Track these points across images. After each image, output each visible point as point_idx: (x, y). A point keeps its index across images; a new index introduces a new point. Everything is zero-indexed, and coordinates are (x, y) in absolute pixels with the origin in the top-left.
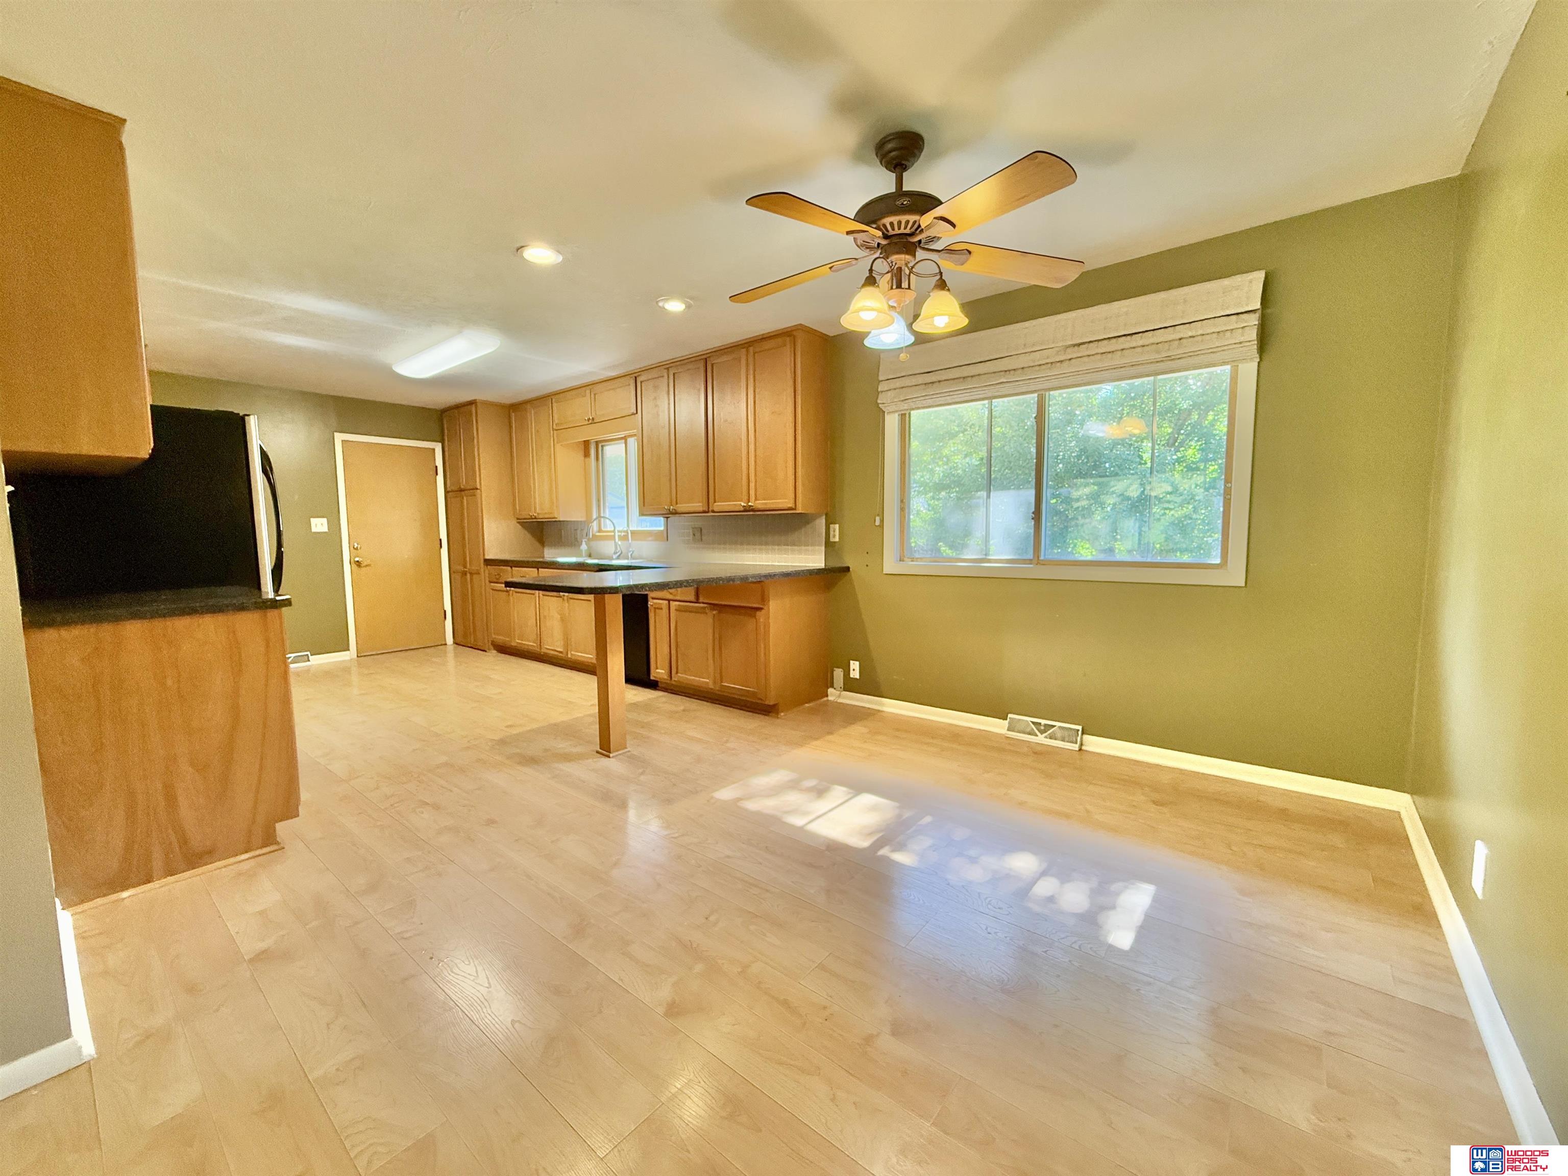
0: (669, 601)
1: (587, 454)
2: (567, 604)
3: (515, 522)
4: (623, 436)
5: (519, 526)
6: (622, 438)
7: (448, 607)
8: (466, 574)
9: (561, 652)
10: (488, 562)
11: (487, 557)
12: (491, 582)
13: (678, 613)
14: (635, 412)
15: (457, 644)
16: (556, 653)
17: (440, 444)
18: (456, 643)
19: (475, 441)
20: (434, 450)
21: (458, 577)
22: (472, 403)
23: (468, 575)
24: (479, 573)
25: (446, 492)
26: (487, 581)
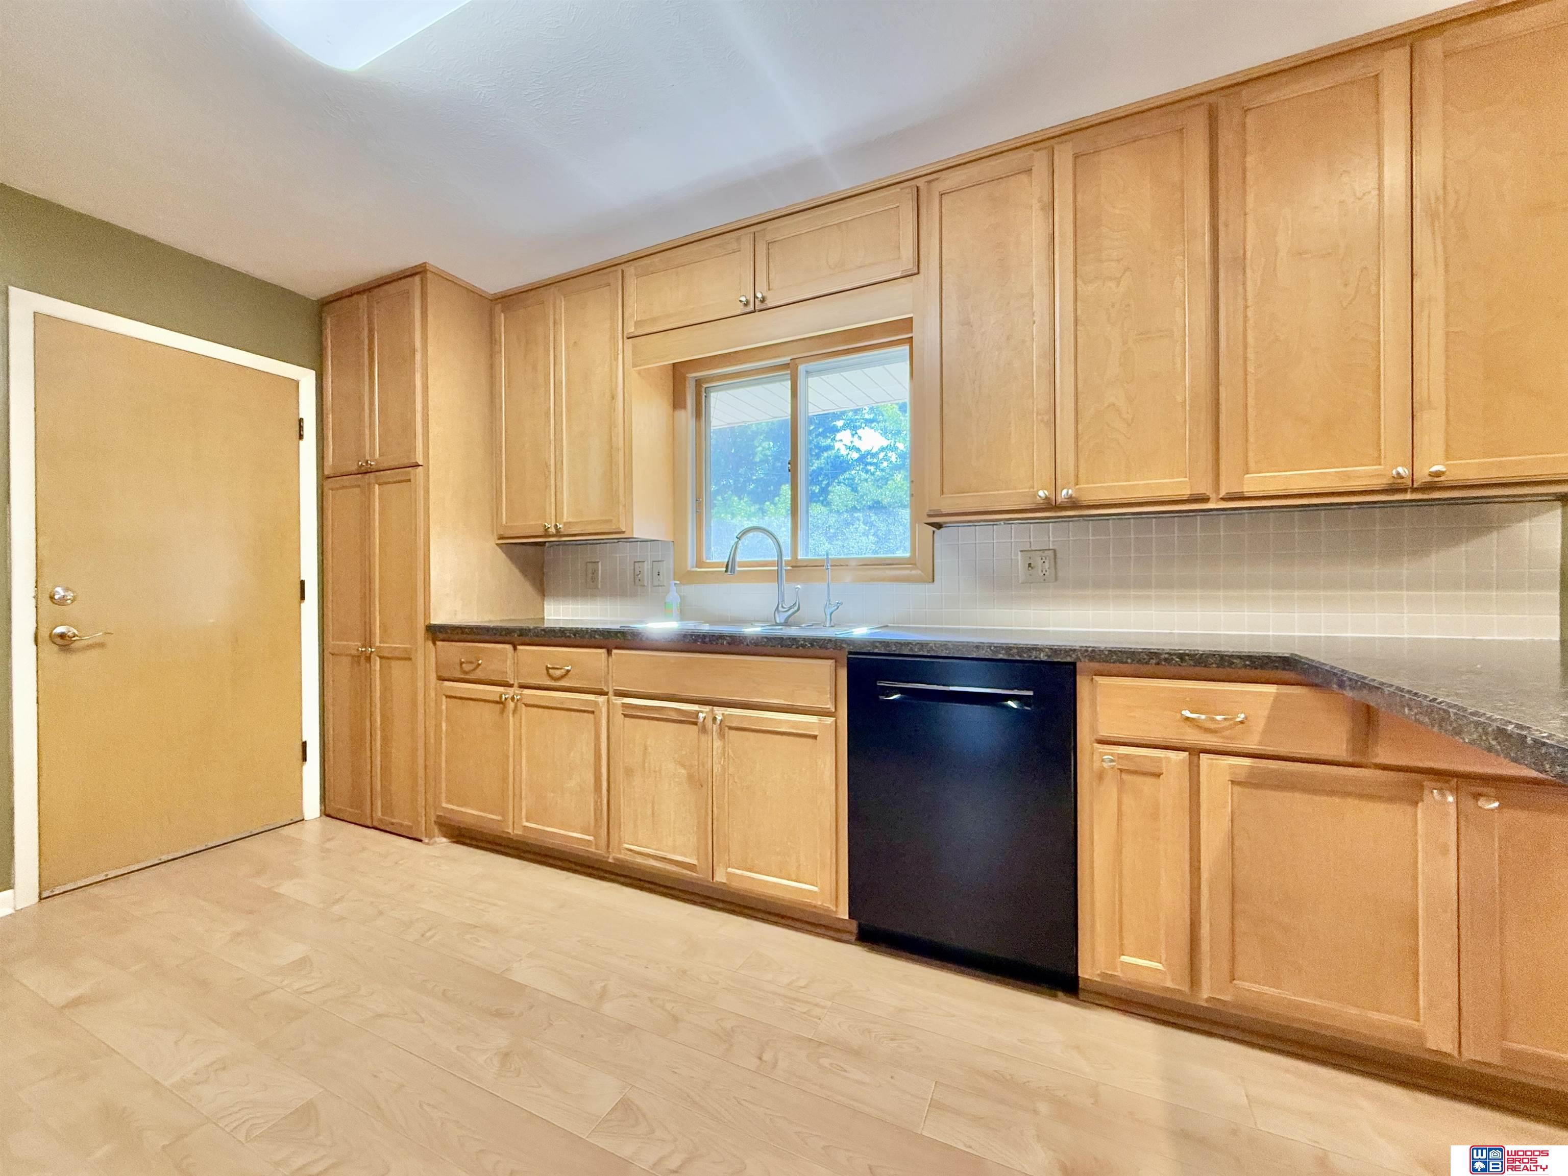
0: (1196, 752)
1: (677, 403)
2: (717, 744)
3: (490, 544)
4: (786, 359)
5: (501, 555)
6: (785, 366)
7: (311, 734)
8: (368, 659)
9: (691, 867)
10: (437, 633)
11: (436, 620)
12: (441, 679)
13: (1237, 789)
14: (916, 271)
15: (328, 816)
16: (669, 867)
17: (312, 373)
18: (326, 813)
19: (418, 357)
20: (296, 383)
21: (342, 670)
22: (419, 272)
23: (377, 663)
24: (410, 659)
25: (323, 478)
26: (433, 676)
